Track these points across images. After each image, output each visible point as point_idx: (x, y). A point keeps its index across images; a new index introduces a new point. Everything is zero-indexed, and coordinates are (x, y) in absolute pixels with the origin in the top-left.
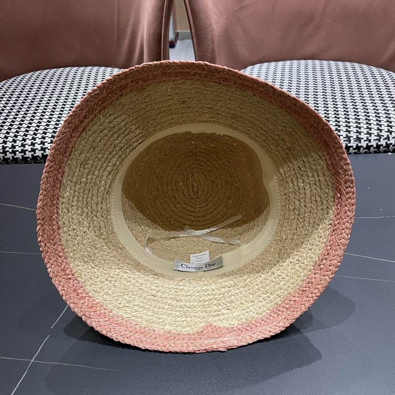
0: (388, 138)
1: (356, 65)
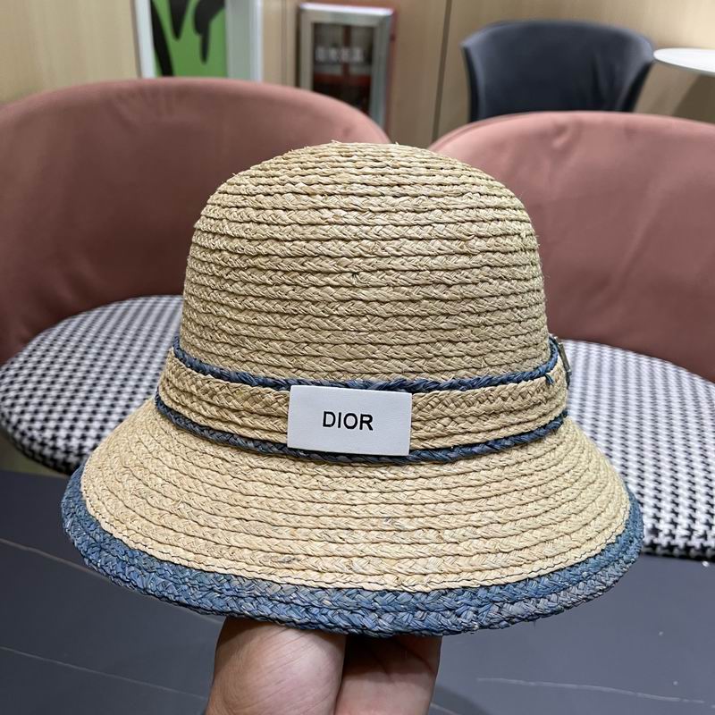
0: (705, 536)
1: (670, 368)
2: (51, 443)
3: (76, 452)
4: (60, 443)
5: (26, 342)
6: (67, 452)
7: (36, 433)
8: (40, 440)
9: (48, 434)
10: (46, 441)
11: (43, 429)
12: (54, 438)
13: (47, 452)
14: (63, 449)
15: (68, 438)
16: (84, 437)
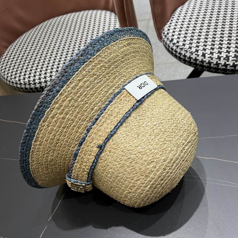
2: (19, 82)
3: (28, 83)
4: (22, 81)
5: (7, 48)
6: (25, 84)
7: (13, 80)
8: (15, 82)
9: (17, 79)
10: (17, 82)
11: (15, 78)
12: (19, 80)
13: (19, 86)
14: (23, 83)
15: (24, 79)
16: (29, 77)
